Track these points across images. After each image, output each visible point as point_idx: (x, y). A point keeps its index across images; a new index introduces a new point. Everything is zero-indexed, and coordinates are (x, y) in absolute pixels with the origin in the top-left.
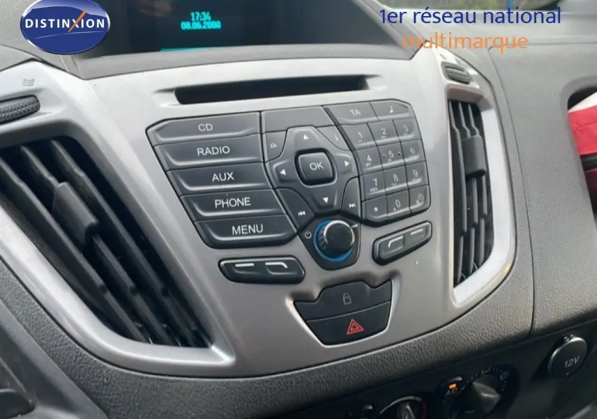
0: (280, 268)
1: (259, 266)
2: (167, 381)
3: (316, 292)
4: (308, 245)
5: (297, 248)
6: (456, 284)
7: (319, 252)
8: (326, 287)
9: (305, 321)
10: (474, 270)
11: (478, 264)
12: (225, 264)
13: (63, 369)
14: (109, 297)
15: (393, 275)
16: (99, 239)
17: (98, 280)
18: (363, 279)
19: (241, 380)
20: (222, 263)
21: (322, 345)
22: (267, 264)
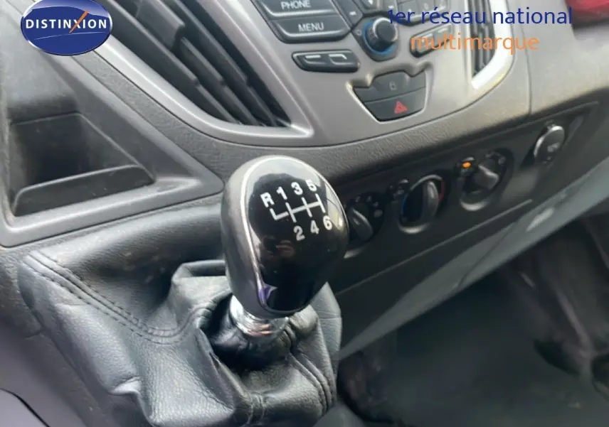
0: (339, 59)
1: (324, 58)
2: (264, 150)
3: (369, 79)
4: (360, 40)
5: (351, 43)
6: (474, 74)
7: (368, 46)
8: (376, 77)
9: (363, 103)
10: (483, 67)
11: (486, 63)
12: (298, 57)
13: (179, 146)
14: (202, 89)
15: (428, 66)
16: (187, 40)
17: (192, 76)
18: (404, 69)
19: (319, 148)
20: (295, 55)
21: (378, 122)
22: (331, 55)
